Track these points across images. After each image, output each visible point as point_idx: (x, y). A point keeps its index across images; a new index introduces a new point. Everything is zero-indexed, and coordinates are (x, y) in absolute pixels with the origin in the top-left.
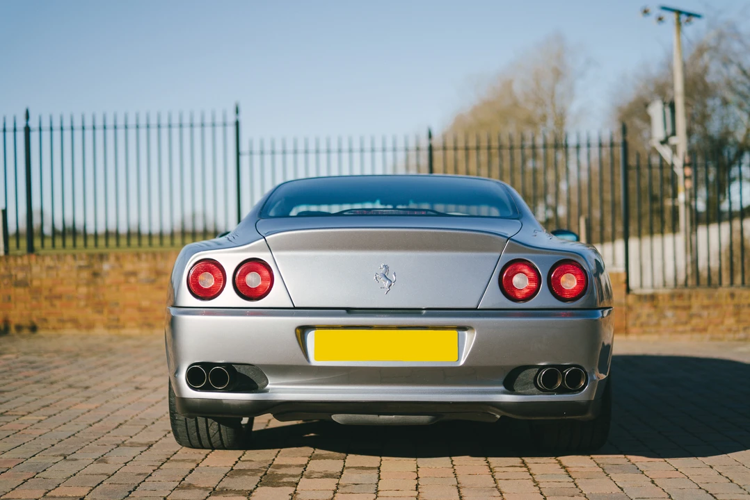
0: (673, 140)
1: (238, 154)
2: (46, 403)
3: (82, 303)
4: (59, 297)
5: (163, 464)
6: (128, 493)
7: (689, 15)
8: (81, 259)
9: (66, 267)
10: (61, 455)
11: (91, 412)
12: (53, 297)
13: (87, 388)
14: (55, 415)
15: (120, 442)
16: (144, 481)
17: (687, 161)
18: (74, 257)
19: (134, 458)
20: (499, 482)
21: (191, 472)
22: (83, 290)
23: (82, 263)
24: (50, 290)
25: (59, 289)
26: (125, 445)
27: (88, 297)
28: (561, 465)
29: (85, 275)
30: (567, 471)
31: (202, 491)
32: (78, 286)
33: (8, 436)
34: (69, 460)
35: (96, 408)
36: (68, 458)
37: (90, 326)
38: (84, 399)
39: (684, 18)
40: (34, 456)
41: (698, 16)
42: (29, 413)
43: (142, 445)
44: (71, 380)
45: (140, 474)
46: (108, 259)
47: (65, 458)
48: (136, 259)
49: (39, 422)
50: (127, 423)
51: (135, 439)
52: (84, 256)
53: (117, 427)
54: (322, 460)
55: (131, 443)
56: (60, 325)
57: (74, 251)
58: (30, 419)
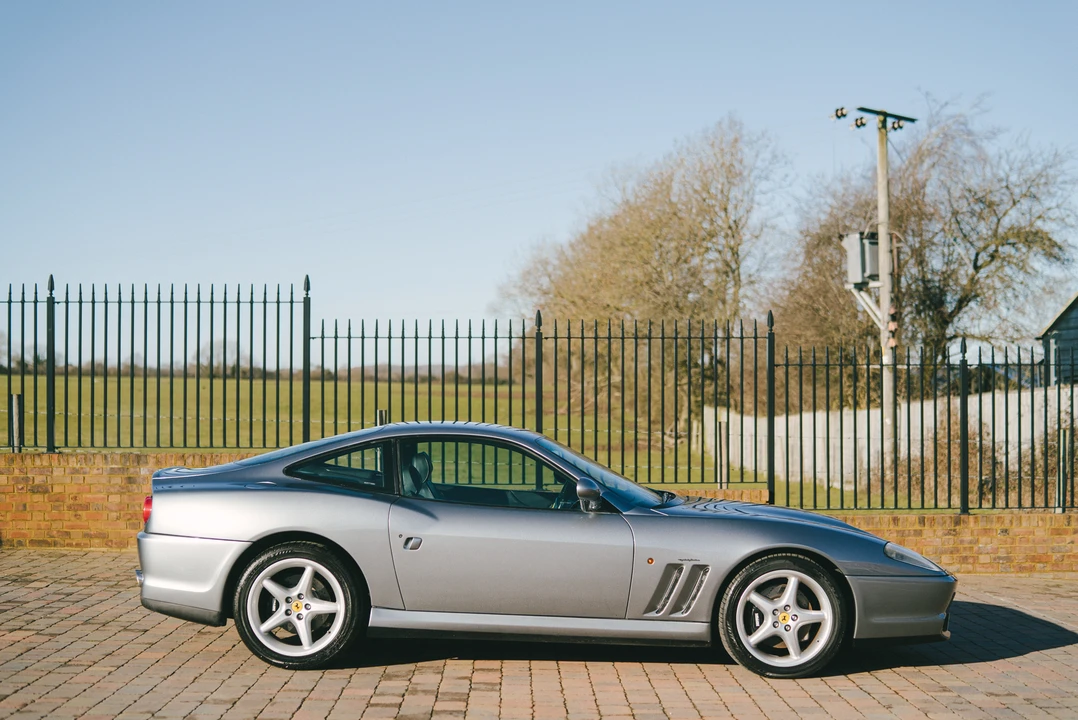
0: (872, 284)
1: (307, 338)
2: (109, 651)
3: (114, 515)
4: (86, 507)
7: (900, 118)
8: (114, 461)
9: (95, 471)
10: (148, 712)
11: (160, 663)
12: (78, 507)
13: (145, 631)
14: (123, 666)
15: (202, 699)
17: (892, 311)
18: (105, 458)
22: (115, 499)
23: (113, 466)
24: (75, 498)
25: (86, 497)
26: (208, 702)
27: (121, 507)
29: (118, 480)
32: (109, 494)
33: (85, 690)
34: (158, 717)
35: (164, 657)
36: (156, 715)
38: (147, 646)
39: (891, 122)
40: (121, 712)
41: (912, 120)
42: (95, 663)
43: (225, 702)
44: (124, 621)
46: (147, 463)
47: (153, 715)
49: (109, 674)
50: (202, 676)
51: (215, 696)
52: (118, 458)
53: (194, 681)
55: (215, 700)
56: (86, 541)
57: (104, 451)
58: (99, 670)
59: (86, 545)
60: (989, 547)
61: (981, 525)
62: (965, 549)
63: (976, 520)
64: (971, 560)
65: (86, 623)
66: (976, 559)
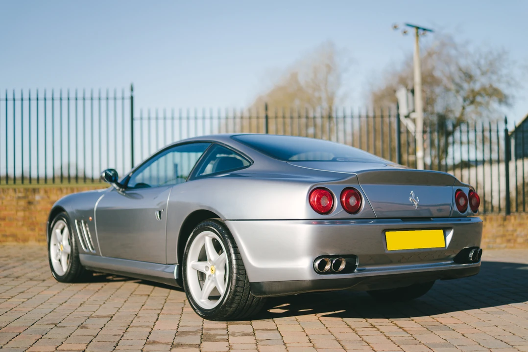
0: (413, 115)
1: (132, 119)
2: (21, 291)
3: (20, 223)
4: (4, 219)
5: (127, 329)
6: (114, 348)
7: (424, 30)
8: (20, 192)
9: (9, 198)
10: (52, 324)
11: (56, 296)
13: (44, 280)
14: (31, 298)
15: (88, 315)
16: (121, 340)
18: (15, 190)
19: (105, 325)
20: (363, 337)
21: (150, 333)
22: (21, 214)
23: (20, 195)
25: (3, 213)
26: (93, 317)
27: (24, 219)
28: (398, 326)
29: (22, 203)
30: (403, 330)
31: (164, 345)
32: (17, 211)
33: (6, 312)
34: (60, 327)
35: (58, 293)
36: (58, 325)
37: (25, 240)
38: (47, 288)
39: (421, 32)
40: (33, 324)
41: (430, 31)
42: (12, 297)
43: (105, 317)
44: (30, 275)
45: (115, 335)
46: (39, 192)
47: (56, 325)
48: (59, 192)
49: (23, 303)
50: (86, 303)
51: (97, 313)
52: (22, 190)
53: (80, 306)
54: (236, 325)
55: (97, 316)
56: (4, 239)
57: (14, 186)
58: (15, 301)
59: (4, 241)
60: (523, 233)
61: (518, 221)
62: (509, 235)
63: (515, 218)
64: (512, 241)
65: (6, 277)
66: (515, 241)
